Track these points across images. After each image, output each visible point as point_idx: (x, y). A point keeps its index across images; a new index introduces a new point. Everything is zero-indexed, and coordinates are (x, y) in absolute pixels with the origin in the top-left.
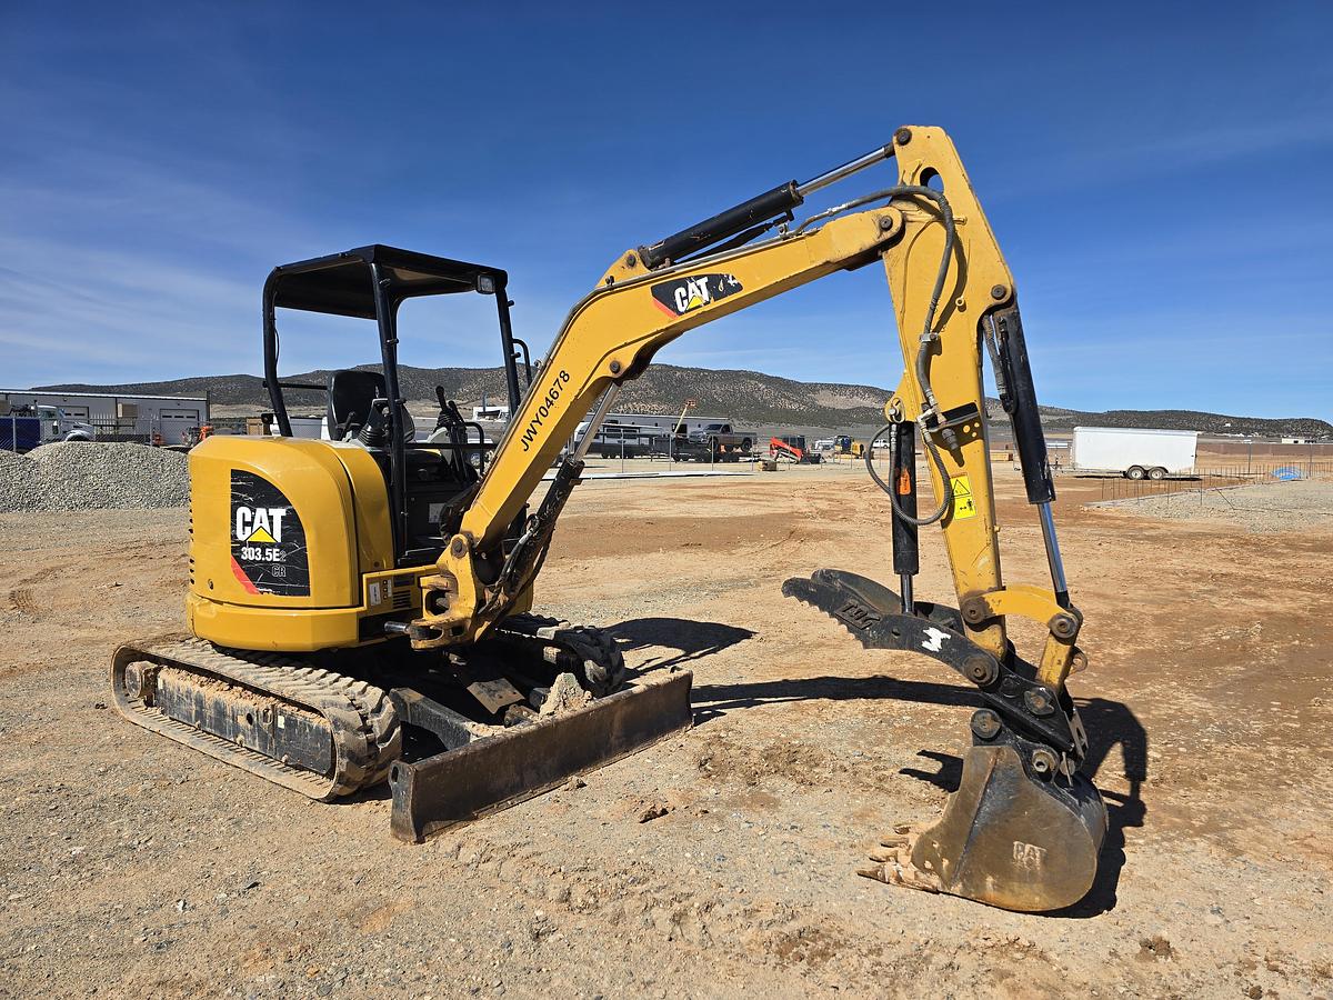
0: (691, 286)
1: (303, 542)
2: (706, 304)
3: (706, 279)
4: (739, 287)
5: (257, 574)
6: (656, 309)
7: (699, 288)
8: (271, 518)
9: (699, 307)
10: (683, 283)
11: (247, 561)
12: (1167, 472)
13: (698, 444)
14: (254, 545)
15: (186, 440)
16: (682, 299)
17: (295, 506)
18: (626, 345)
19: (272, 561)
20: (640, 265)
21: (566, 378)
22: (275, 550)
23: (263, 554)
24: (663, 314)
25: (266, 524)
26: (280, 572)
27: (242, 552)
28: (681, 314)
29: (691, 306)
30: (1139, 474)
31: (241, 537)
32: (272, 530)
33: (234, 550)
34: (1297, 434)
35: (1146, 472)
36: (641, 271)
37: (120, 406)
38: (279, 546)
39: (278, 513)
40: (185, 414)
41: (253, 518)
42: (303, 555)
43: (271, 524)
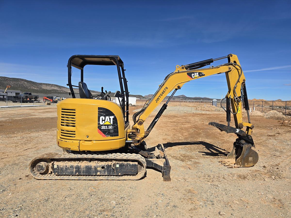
0: (195, 74)
1: (117, 124)
2: (198, 77)
3: (198, 73)
4: (204, 75)
5: (106, 132)
6: (188, 77)
7: (197, 74)
8: (110, 119)
9: (197, 77)
10: (194, 73)
11: (103, 129)
14: (105, 125)
16: (193, 76)
17: (116, 116)
18: (182, 83)
19: (110, 129)
20: (185, 69)
21: (167, 88)
22: (111, 126)
23: (108, 127)
24: (189, 78)
25: (109, 120)
26: (112, 131)
27: (101, 127)
28: (193, 78)
29: (195, 77)
31: (101, 123)
32: (110, 121)
33: (98, 127)
36: (185, 70)
38: (112, 125)
39: (112, 117)
41: (105, 119)
42: (117, 127)
43: (110, 120)
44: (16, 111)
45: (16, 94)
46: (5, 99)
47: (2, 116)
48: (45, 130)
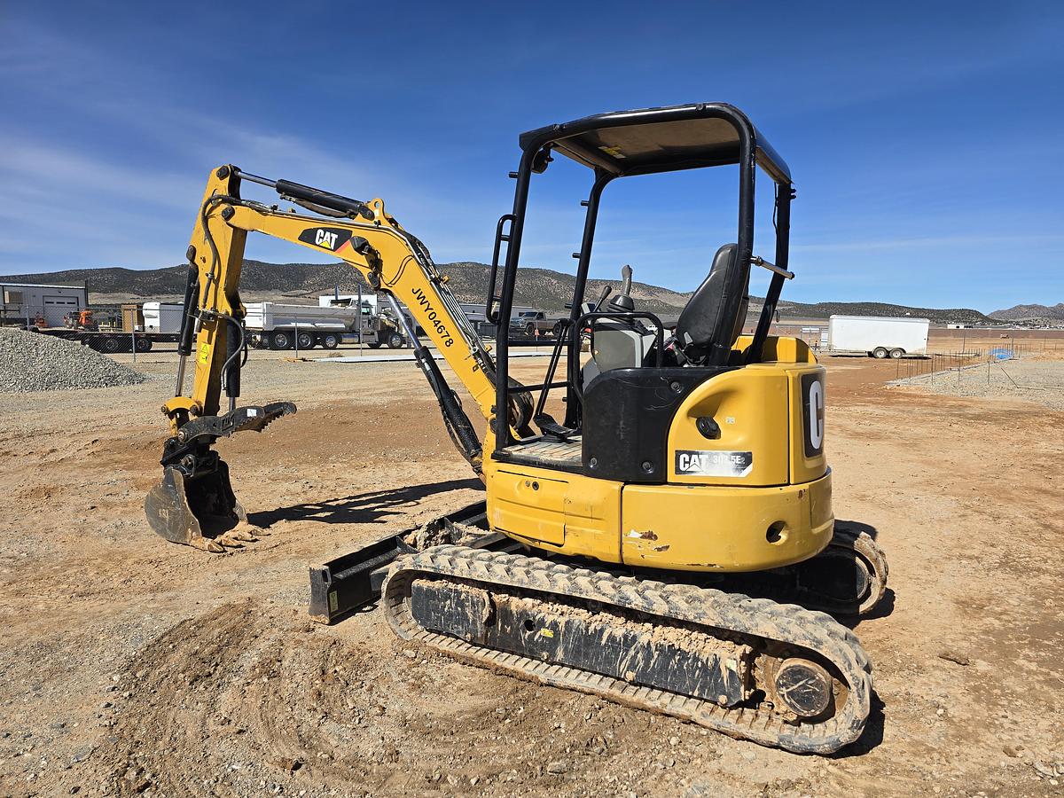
12: (904, 352)
13: (517, 329)
15: (67, 323)
30: (883, 354)
34: (958, 321)
35: (888, 352)
37: (7, 293)
40: (66, 301)
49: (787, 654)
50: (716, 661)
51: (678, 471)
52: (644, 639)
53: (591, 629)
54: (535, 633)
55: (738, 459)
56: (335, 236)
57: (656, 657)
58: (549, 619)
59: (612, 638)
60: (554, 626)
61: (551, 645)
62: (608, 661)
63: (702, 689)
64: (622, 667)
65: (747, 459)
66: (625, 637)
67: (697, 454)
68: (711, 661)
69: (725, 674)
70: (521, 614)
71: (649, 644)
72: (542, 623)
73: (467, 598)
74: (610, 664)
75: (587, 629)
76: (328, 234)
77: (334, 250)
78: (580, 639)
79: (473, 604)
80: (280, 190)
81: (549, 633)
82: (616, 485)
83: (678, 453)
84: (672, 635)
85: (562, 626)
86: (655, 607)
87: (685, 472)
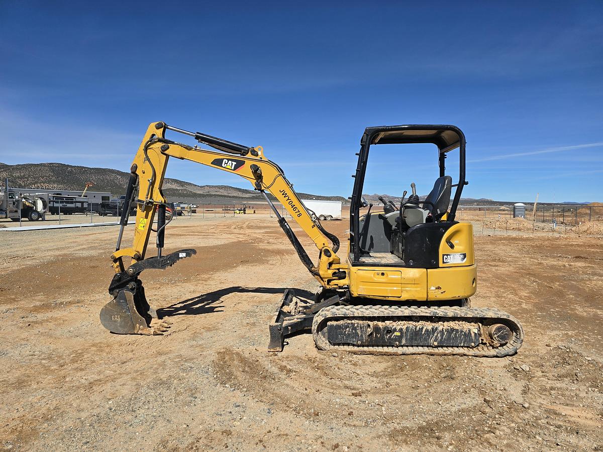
13: (115, 207)
35: (325, 217)
44: (112, 234)
45: (103, 198)
46: (85, 208)
47: (90, 246)
48: (188, 280)
49: (491, 324)
50: (469, 331)
51: (444, 262)
52: (440, 328)
53: (418, 328)
54: (392, 335)
55: (462, 256)
56: (234, 163)
57: (446, 334)
58: (398, 328)
59: (427, 330)
60: (401, 330)
61: (399, 339)
62: (426, 340)
63: (464, 343)
64: (431, 341)
65: (465, 256)
66: (433, 329)
67: (449, 255)
68: (467, 331)
69: (473, 335)
70: (385, 328)
71: (442, 330)
72: (395, 330)
73: (358, 327)
74: (426, 341)
75: (416, 329)
76: (230, 162)
77: (234, 170)
78: (413, 333)
79: (361, 328)
80: (197, 138)
81: (398, 334)
82: (425, 270)
83: (443, 255)
84: (452, 324)
85: (404, 330)
86: (448, 314)
87: (446, 263)
